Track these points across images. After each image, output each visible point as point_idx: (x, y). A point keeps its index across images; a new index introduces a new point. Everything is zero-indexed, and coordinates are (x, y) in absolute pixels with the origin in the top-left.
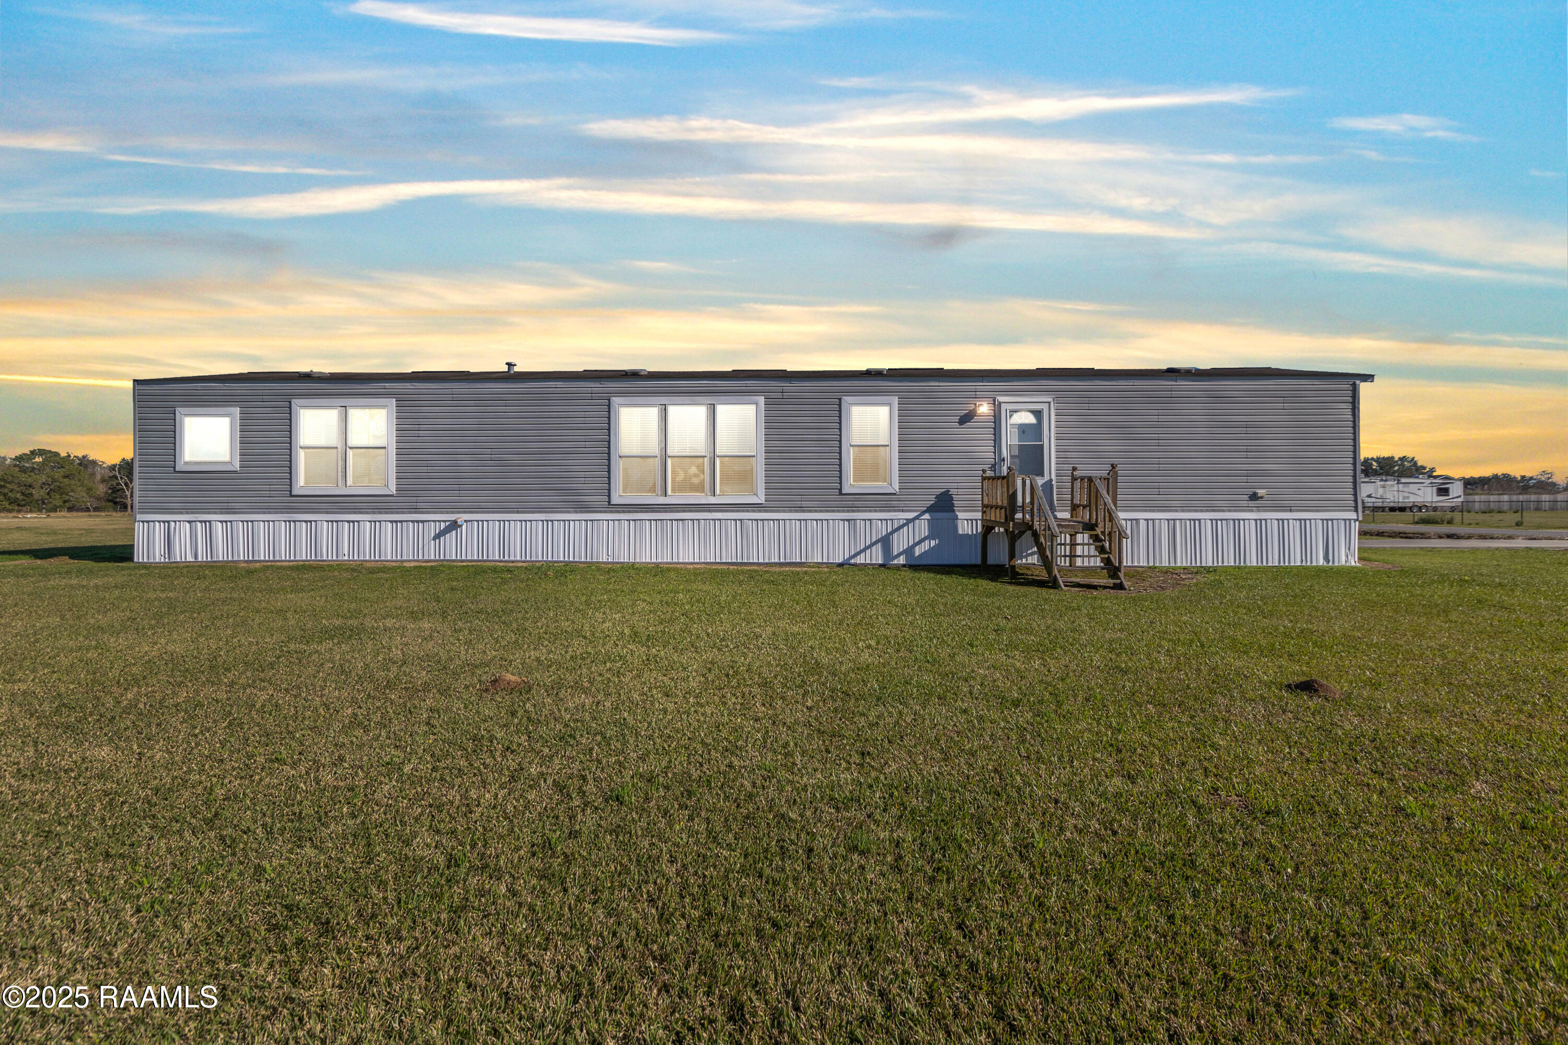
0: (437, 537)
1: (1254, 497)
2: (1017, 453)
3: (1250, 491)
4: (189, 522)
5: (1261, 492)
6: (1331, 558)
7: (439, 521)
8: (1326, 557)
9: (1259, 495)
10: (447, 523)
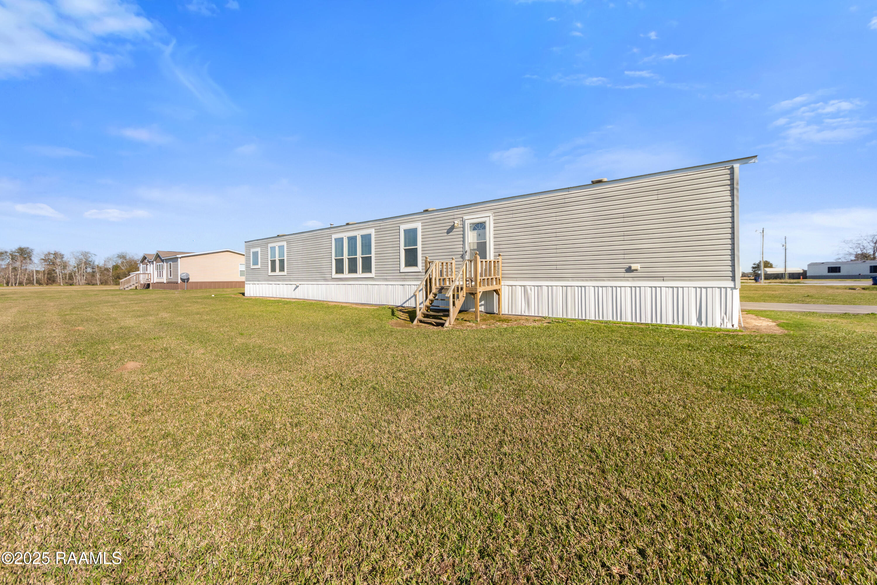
1: (629, 270)
2: (476, 247)
3: (627, 266)
5: (634, 267)
6: (704, 319)
8: (699, 319)
9: (633, 268)
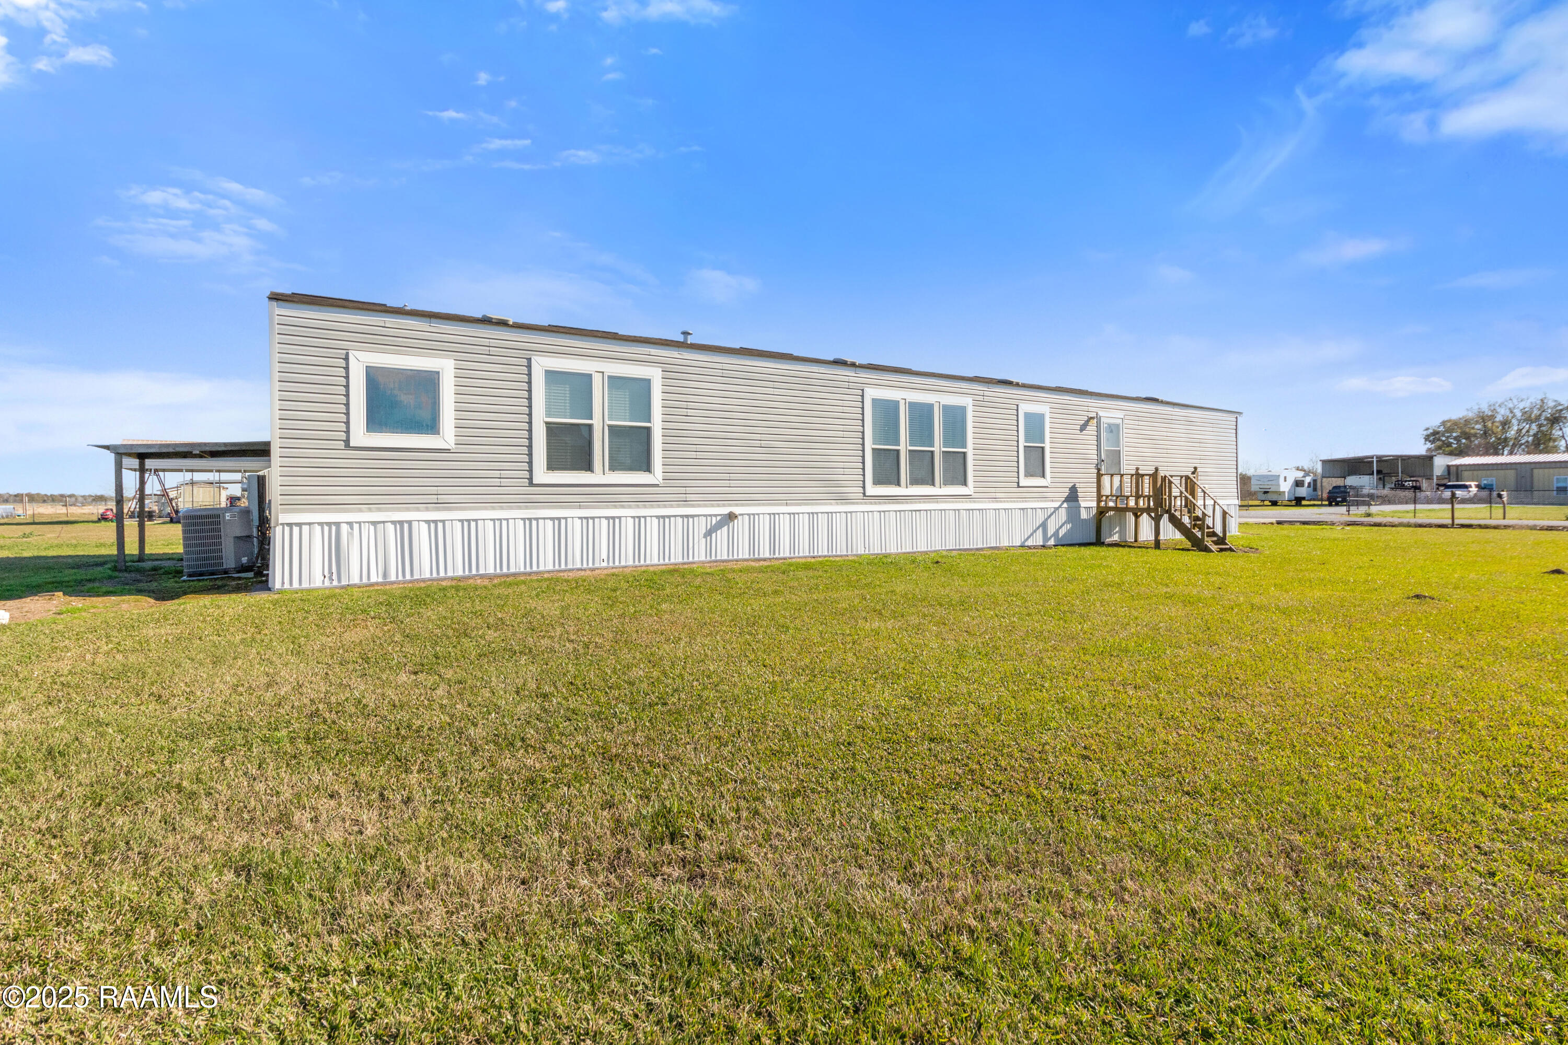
0: (709, 533)
4: (374, 523)
7: (710, 515)
10: (719, 518)
